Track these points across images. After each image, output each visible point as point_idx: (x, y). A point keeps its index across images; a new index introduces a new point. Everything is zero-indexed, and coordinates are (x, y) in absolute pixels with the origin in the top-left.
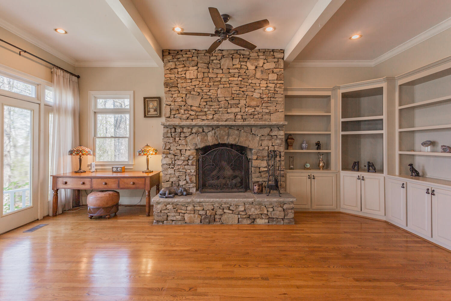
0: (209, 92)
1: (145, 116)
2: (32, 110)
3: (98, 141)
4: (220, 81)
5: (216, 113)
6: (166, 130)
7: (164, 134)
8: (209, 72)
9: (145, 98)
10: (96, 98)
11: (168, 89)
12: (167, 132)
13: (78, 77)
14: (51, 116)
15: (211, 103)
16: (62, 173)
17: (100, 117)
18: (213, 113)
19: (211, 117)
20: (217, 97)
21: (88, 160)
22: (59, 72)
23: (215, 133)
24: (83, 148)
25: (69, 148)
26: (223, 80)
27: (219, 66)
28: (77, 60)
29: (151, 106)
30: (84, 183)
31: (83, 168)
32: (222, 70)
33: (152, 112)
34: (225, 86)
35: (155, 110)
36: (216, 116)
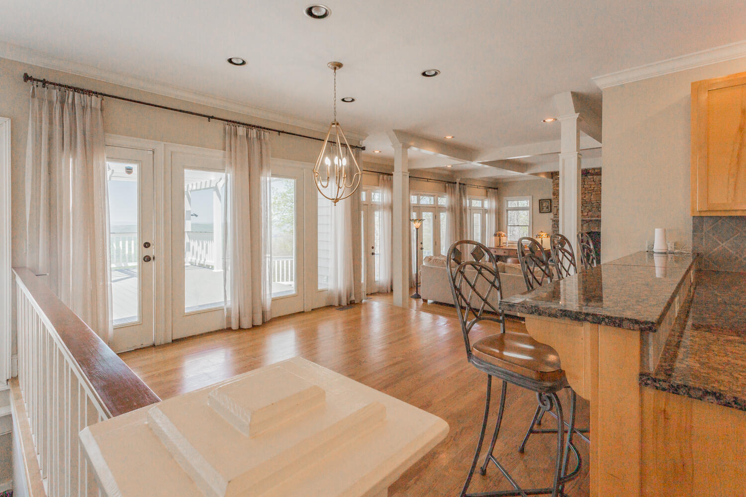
0: (585, 197)
1: (540, 212)
2: (481, 214)
3: (509, 227)
4: (593, 190)
5: (590, 211)
6: (554, 223)
7: (553, 225)
8: (584, 184)
9: (540, 200)
10: (507, 201)
11: (555, 197)
12: (555, 224)
13: (497, 189)
14: (487, 215)
15: (586, 205)
16: (491, 247)
17: (509, 212)
18: (588, 211)
19: (586, 214)
20: (591, 200)
21: (504, 239)
22: (490, 190)
23: (589, 225)
24: (501, 232)
25: (494, 233)
26: (595, 189)
27: (592, 180)
28: (496, 179)
29: (544, 205)
30: (505, 252)
31: (502, 245)
32: (595, 182)
33: (545, 209)
34: (597, 193)
35: (547, 208)
36: (590, 213)
